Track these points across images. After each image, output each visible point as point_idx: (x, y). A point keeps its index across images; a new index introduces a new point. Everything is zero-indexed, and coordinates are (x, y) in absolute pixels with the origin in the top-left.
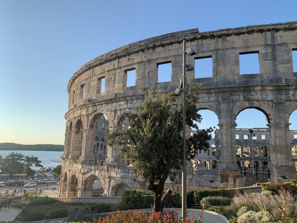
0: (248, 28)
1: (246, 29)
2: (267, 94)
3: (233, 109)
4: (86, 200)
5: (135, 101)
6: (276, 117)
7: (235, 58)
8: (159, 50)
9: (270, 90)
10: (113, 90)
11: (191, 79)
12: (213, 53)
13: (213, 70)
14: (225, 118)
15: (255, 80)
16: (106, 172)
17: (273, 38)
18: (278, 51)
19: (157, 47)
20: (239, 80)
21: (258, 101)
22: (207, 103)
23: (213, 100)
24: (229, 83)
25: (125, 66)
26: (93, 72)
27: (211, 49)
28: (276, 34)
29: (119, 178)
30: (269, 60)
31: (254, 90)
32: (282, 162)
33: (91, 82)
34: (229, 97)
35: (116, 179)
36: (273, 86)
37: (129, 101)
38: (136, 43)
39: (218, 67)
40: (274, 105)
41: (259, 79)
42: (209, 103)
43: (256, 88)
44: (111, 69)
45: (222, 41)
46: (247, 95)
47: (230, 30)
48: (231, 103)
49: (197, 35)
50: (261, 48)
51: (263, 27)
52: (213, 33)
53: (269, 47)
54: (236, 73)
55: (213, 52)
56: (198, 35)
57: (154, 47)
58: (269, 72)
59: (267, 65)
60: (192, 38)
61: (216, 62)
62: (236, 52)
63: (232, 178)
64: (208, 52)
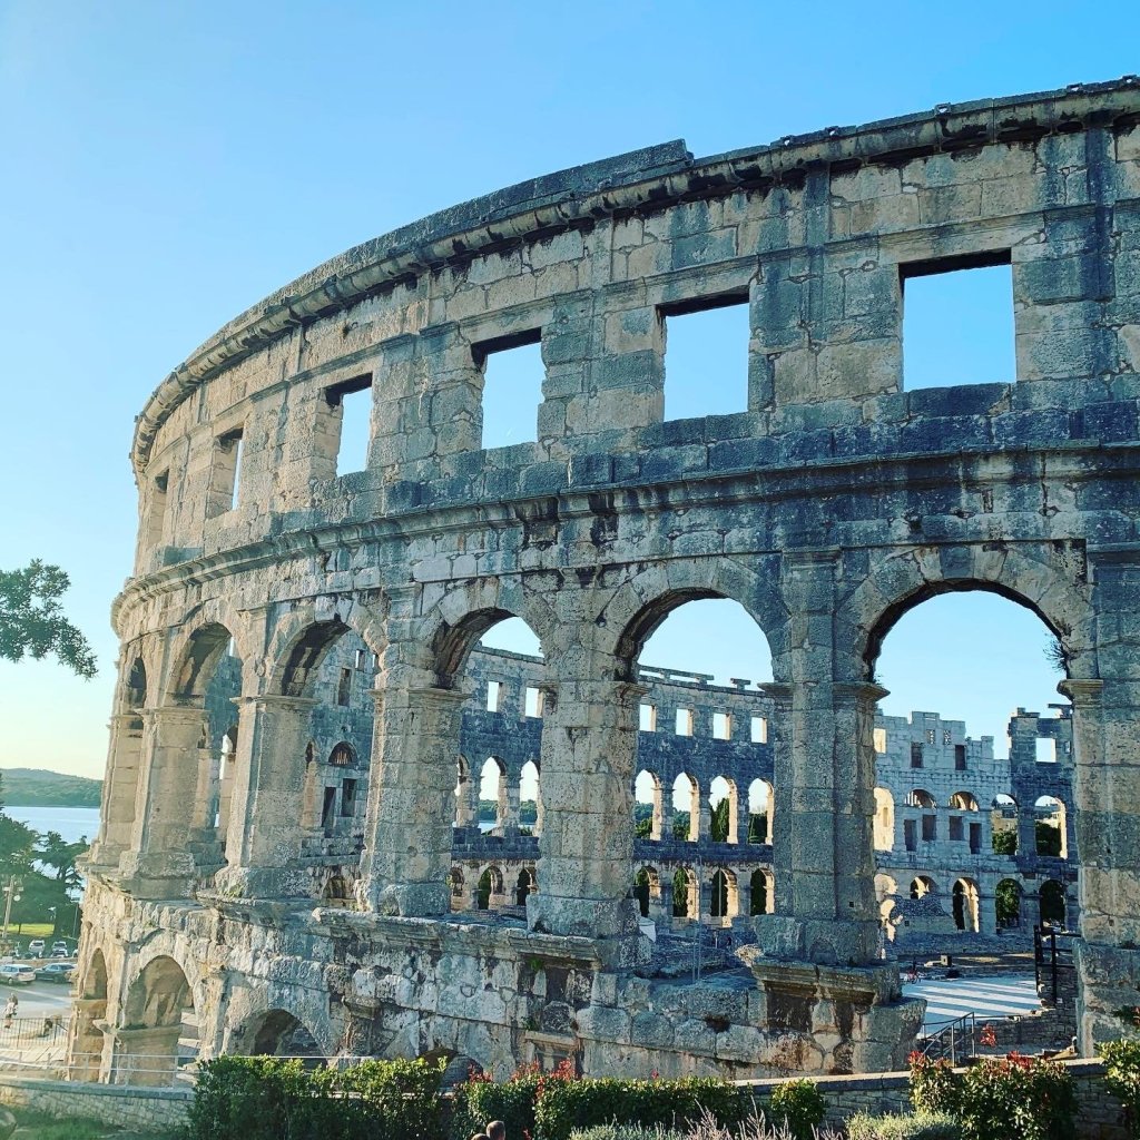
0: (942, 119)
1: (932, 125)
2: (1049, 504)
3: (849, 593)
4: (68, 1100)
5: (361, 557)
6: (1098, 643)
7: (872, 296)
8: (487, 269)
9: (1067, 480)
10: (272, 499)
11: (633, 429)
12: (756, 275)
13: (751, 370)
14: (806, 645)
15: (982, 421)
16: (214, 942)
17: (1097, 171)
18: (1122, 245)
19: (475, 255)
20: (889, 423)
21: (998, 545)
22: (714, 560)
23: (742, 542)
24: (834, 444)
25: (326, 368)
26: (201, 405)
27: (747, 250)
28: (1111, 147)
29: (266, 982)
30: (1069, 300)
31: (972, 484)
32: (1132, 921)
33: (190, 458)
34: (830, 524)
35: (249, 986)
36: (1084, 454)
37: (332, 559)
38: (382, 239)
39: (777, 355)
40: (1091, 568)
41: (1006, 414)
42: (725, 562)
43: (985, 470)
44: (272, 384)
45: (808, 205)
46: (933, 512)
47: (844, 138)
48: (839, 562)
49: (670, 175)
50: (1025, 234)
51: (1029, 109)
52: (752, 158)
53: (1068, 225)
54: (873, 386)
55: (756, 268)
56: (676, 180)
57: (462, 259)
58: (1064, 369)
59: (1057, 328)
60: (646, 197)
61: (770, 324)
62: (882, 262)
63: (832, 1007)
64: (729, 270)
